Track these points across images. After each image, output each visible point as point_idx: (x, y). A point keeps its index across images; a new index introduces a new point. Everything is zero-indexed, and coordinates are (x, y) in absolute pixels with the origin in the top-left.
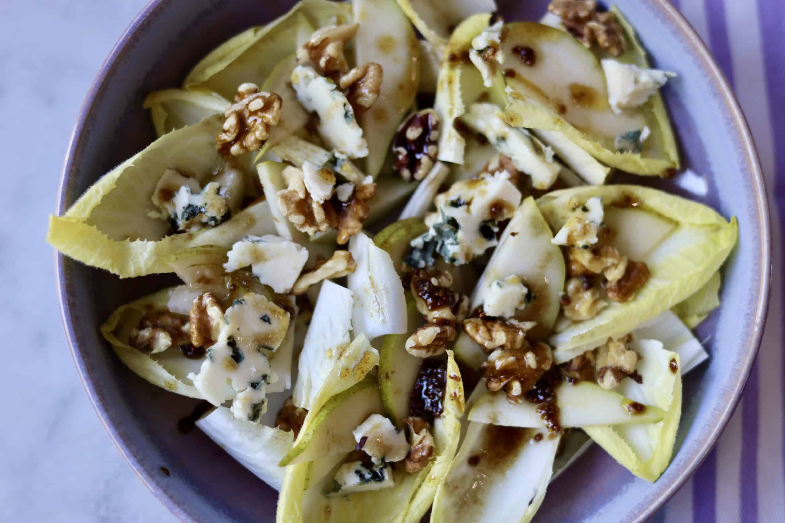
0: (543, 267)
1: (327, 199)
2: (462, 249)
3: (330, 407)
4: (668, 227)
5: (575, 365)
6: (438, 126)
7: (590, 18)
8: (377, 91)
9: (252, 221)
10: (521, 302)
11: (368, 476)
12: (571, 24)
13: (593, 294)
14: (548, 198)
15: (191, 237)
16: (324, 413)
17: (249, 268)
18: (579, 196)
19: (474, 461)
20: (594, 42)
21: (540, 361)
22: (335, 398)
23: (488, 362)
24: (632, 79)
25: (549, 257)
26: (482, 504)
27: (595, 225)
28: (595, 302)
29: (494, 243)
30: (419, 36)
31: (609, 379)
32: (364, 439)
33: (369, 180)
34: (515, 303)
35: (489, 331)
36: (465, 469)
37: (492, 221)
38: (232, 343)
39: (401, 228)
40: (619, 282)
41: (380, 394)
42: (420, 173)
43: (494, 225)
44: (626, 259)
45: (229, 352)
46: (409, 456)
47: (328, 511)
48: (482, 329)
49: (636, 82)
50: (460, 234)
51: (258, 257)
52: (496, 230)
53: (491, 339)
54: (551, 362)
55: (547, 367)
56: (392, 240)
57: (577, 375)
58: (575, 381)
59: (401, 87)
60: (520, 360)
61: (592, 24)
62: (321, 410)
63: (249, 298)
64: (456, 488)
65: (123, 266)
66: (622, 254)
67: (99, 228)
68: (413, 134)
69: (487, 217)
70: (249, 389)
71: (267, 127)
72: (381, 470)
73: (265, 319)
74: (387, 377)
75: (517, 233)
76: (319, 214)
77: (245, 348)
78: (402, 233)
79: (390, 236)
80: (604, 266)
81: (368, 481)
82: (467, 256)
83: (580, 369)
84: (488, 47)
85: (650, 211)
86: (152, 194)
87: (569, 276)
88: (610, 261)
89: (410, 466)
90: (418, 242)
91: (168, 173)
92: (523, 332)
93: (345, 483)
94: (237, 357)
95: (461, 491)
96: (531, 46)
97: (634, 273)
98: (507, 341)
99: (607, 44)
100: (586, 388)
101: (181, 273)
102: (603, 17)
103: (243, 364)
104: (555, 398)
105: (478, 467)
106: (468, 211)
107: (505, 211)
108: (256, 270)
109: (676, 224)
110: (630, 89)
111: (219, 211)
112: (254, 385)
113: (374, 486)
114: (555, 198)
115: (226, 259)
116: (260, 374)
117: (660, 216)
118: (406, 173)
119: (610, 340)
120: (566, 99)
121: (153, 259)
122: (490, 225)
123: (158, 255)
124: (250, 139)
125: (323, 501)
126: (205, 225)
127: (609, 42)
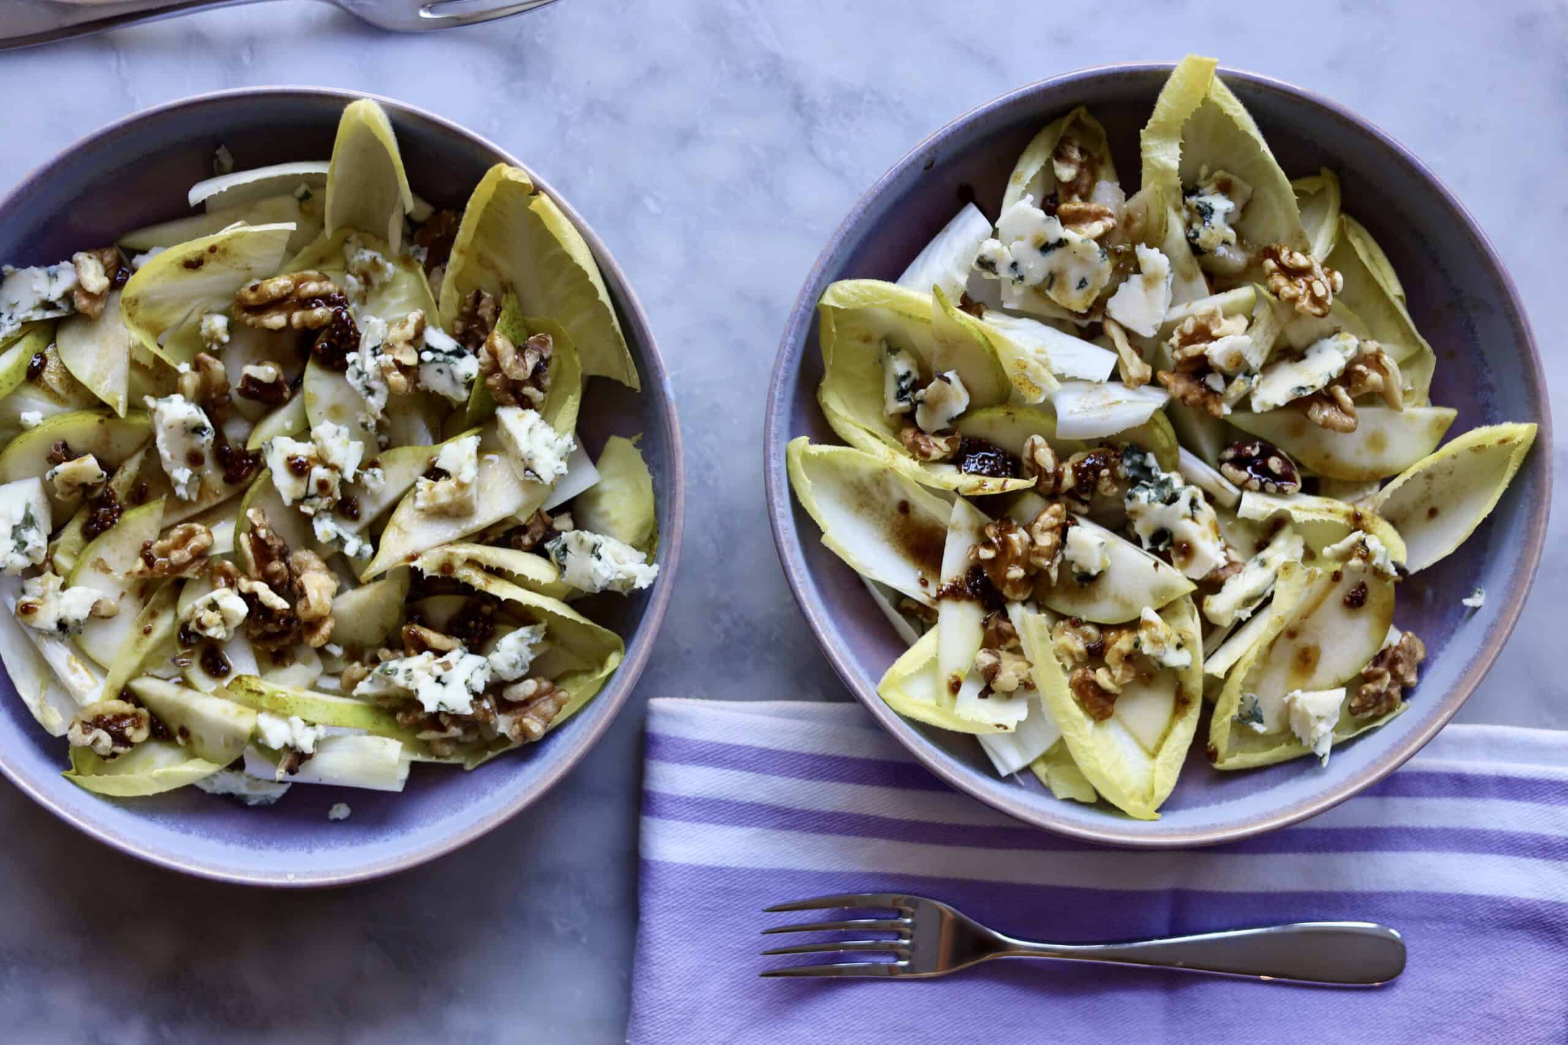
0: (1116, 597)
1: (1209, 360)
2: (1143, 508)
3: (985, 346)
4: (1151, 746)
5: (1005, 626)
6: (1281, 493)
7: (1396, 676)
8: (1326, 425)
9: (1188, 278)
10: (1080, 568)
11: (904, 384)
12: (1389, 655)
13: (1080, 654)
14: (1193, 610)
15: (1178, 210)
16: (981, 339)
17: (1138, 271)
18: (1193, 641)
19: (904, 507)
20: (1367, 678)
21: (1013, 582)
22: (994, 353)
23: (1017, 526)
24: (1322, 713)
25: (1127, 605)
26: (857, 511)
27: (1161, 654)
28: (1071, 655)
29: (1147, 545)
30: (1385, 482)
31: (986, 659)
32: (948, 381)
33: (1226, 410)
34: (1080, 561)
35: (1052, 529)
36: (897, 496)
37: (1172, 544)
38: (1062, 243)
39: (1170, 443)
40: (1095, 683)
41: (990, 406)
42: (1228, 469)
43: (1167, 546)
44: (1119, 691)
45: (1052, 240)
46: (920, 432)
47: (867, 339)
48: (1055, 521)
49: (1319, 718)
50: (1160, 506)
51: (1150, 282)
52: (1161, 548)
53: (1043, 530)
54: (1011, 597)
55: (1007, 591)
56: (1158, 431)
57: (991, 627)
58: (985, 625)
59: (1328, 456)
60: (1017, 561)
61: (1388, 678)
62: (984, 336)
63: (1107, 266)
64: (878, 484)
65: (1153, 133)
66: (1124, 686)
67: (1198, 110)
68: (1274, 464)
69: (1177, 537)
70: (1011, 260)
71: (1294, 300)
72: (909, 400)
73: (1083, 283)
74: (1009, 414)
75: (1157, 570)
76: (1192, 350)
77: (1055, 256)
78: (1165, 443)
79: (1162, 429)
80: (1112, 667)
81: (899, 384)
82: (1134, 513)
83: (998, 630)
84: (1368, 551)
85: (1170, 727)
86: (1226, 170)
87: (1102, 628)
88: (1118, 672)
89: (909, 434)
90: (1151, 460)
91: (1248, 189)
92: (1048, 566)
93: (897, 360)
94: (1045, 248)
95: (874, 490)
96: (1367, 605)
97: (1101, 701)
98: (1040, 547)
99: (1364, 692)
100: (977, 636)
101: (1139, 196)
102: (1395, 691)
103: (1038, 254)
104: (970, 599)
105: (896, 512)
106: (1185, 517)
107: (1182, 559)
108: (1135, 279)
109: (1153, 755)
110: (1312, 711)
111: (1205, 242)
112: (1014, 265)
113: (891, 390)
114: (1193, 619)
115: (1150, 246)
116: (1025, 273)
117: (1165, 737)
118: (1230, 454)
119: (1031, 665)
120: (1303, 641)
121: (1159, 166)
122: (1167, 541)
123: (1165, 172)
124: (1281, 281)
125: (878, 336)
126: (1189, 225)
127: (1366, 695)
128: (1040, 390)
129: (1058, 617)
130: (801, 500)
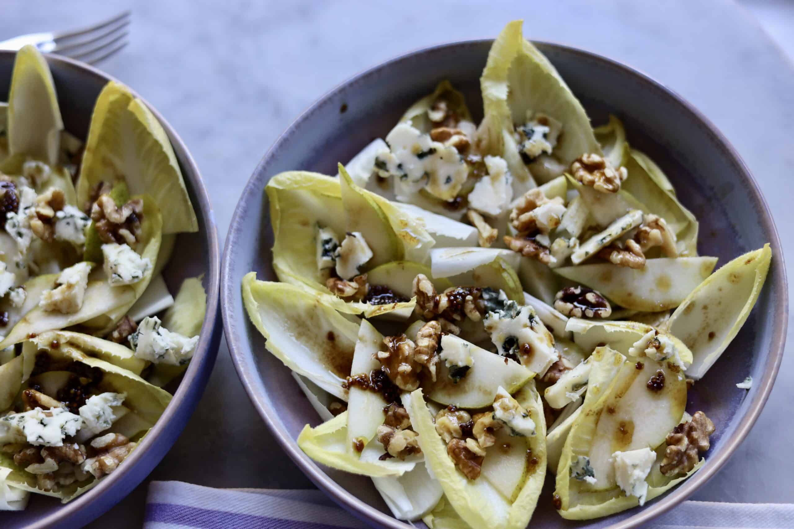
0: (480, 388)
1: (537, 222)
2: (497, 323)
3: (379, 211)
4: (509, 494)
5: (400, 411)
6: (597, 317)
7: (693, 441)
8: (624, 264)
9: (522, 179)
10: (451, 363)
11: (327, 246)
12: (686, 427)
13: (456, 431)
14: (537, 397)
15: (511, 133)
16: (376, 207)
17: (487, 173)
18: (537, 414)
19: (331, 336)
20: (670, 442)
21: (404, 375)
22: (386, 218)
23: (405, 338)
24: (637, 462)
25: (487, 393)
26: (297, 338)
27: (511, 419)
28: (450, 432)
29: (501, 351)
30: (672, 311)
31: (384, 430)
32: (354, 236)
33: (552, 260)
34: (450, 358)
35: (430, 336)
36: (326, 329)
37: (518, 347)
38: (432, 151)
39: (516, 285)
40: (466, 449)
41: (388, 261)
42: (560, 303)
43: (514, 350)
44: (483, 454)
45: (425, 149)
46: (340, 279)
47: (305, 224)
48: (432, 331)
49: (634, 466)
50: (507, 320)
51: (495, 179)
52: (511, 352)
53: (424, 336)
54: (402, 387)
55: (399, 382)
56: (505, 275)
57: (390, 413)
58: (386, 411)
59: (630, 295)
60: (406, 360)
61: (686, 441)
62: (378, 205)
63: (465, 169)
64: (312, 318)
65: (488, 78)
66: (487, 449)
68: (590, 297)
69: (521, 342)
70: (398, 162)
71: (592, 183)
72: (331, 256)
73: (448, 180)
74: (399, 264)
75: (507, 364)
76: (525, 217)
77: (427, 160)
78: (511, 284)
79: (508, 273)
80: (478, 436)
81: (324, 245)
82: (490, 328)
83: (395, 415)
84: (660, 343)
85: (524, 482)
86: (544, 111)
87: (472, 412)
88: (482, 439)
89: (331, 281)
90: (503, 296)
91: (560, 125)
92: (427, 360)
93: (324, 232)
94: (421, 155)
95: (309, 323)
96: (665, 390)
97: (471, 463)
98: (421, 346)
99: (668, 451)
100: (381, 418)
101: (483, 123)
102: (693, 453)
103: (416, 159)
104: (373, 390)
105: (325, 340)
106: (525, 326)
107: (525, 357)
108: (486, 179)
109: (511, 502)
110: (629, 462)
111: (530, 150)
112: (400, 166)
113: (320, 250)
114: (537, 401)
115: (494, 155)
116: (408, 172)
117: (520, 488)
118: (560, 294)
119: (417, 434)
120: (621, 416)
121: (493, 99)
122: (515, 346)
123: (498, 102)
124: (582, 173)
125: (312, 221)
126: (521, 143)
127: (670, 454)
128: (419, 241)
129: (440, 407)
130: (252, 319)
